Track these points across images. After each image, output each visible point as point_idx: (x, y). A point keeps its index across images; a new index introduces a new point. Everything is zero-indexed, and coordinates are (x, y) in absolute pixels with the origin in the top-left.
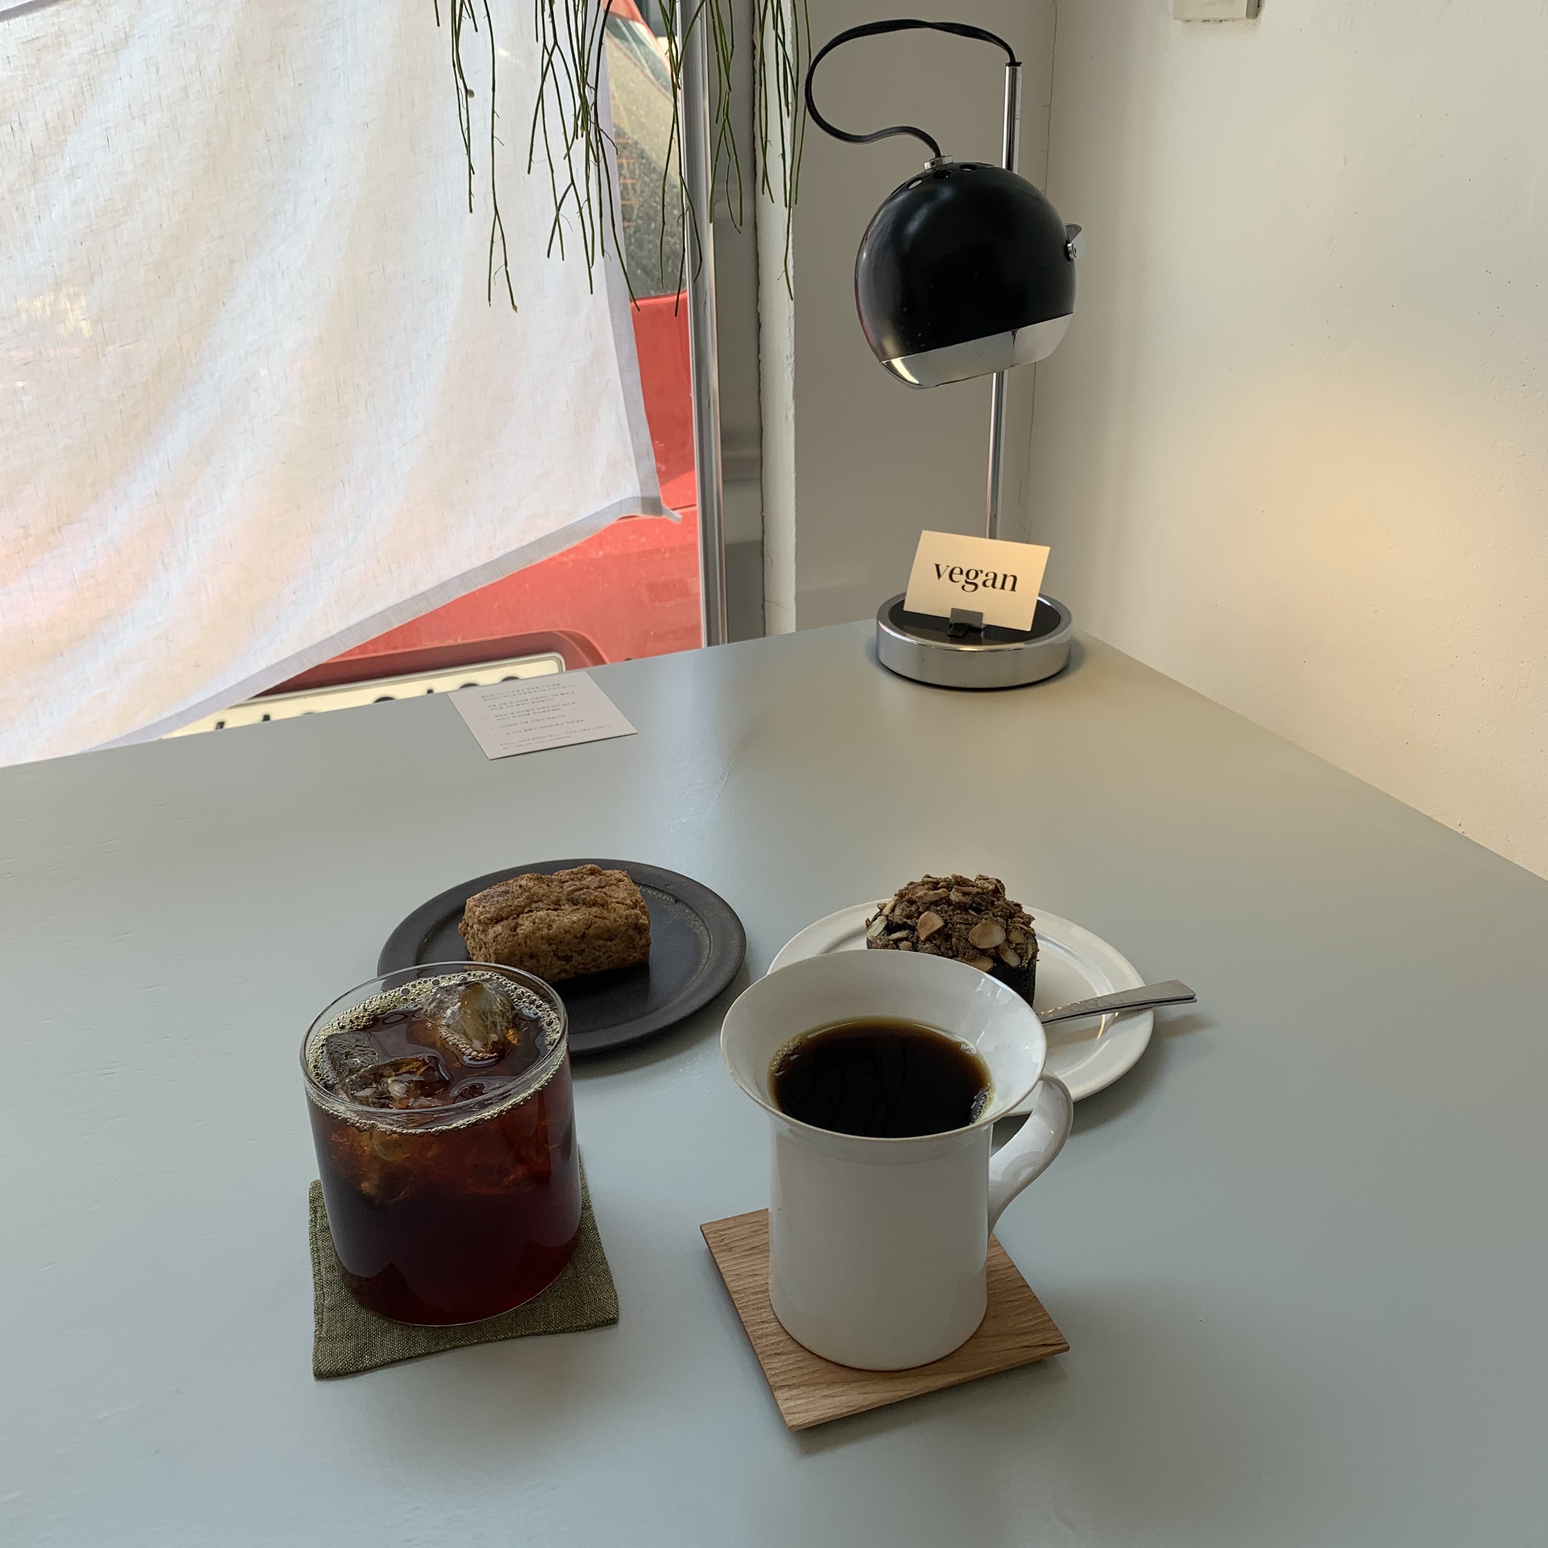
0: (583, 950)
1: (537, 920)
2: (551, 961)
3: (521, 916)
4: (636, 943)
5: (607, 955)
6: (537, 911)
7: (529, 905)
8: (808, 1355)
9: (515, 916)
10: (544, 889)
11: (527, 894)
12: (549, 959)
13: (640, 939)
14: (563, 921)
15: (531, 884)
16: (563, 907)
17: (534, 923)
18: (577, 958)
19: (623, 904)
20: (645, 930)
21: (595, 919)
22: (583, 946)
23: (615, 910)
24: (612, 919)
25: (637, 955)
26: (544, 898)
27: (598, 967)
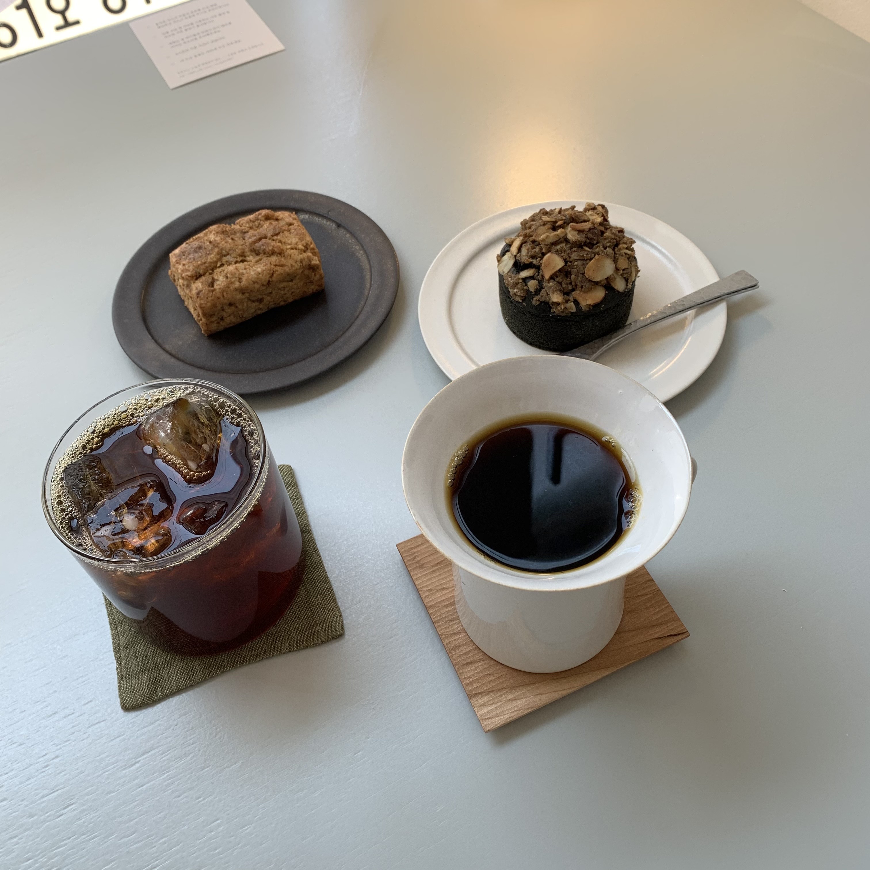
0: (271, 293)
1: (228, 275)
2: (247, 305)
3: (215, 271)
4: (312, 279)
5: (291, 292)
6: (228, 265)
7: (220, 259)
8: (492, 663)
9: (211, 271)
10: (230, 244)
11: (216, 250)
12: (245, 305)
13: (315, 275)
14: (250, 273)
15: (218, 239)
16: (248, 259)
17: (227, 278)
18: (267, 299)
19: (296, 249)
20: (317, 268)
21: (275, 268)
22: (270, 290)
23: (290, 256)
24: (290, 265)
25: (313, 288)
26: (231, 252)
27: (285, 301)
